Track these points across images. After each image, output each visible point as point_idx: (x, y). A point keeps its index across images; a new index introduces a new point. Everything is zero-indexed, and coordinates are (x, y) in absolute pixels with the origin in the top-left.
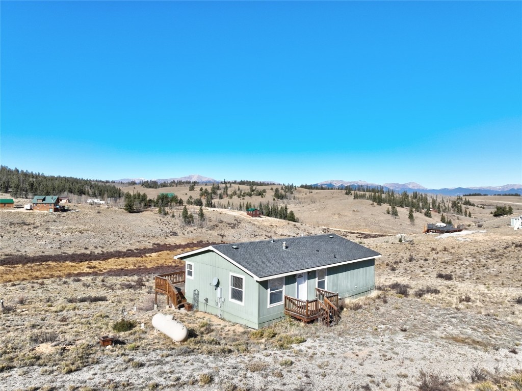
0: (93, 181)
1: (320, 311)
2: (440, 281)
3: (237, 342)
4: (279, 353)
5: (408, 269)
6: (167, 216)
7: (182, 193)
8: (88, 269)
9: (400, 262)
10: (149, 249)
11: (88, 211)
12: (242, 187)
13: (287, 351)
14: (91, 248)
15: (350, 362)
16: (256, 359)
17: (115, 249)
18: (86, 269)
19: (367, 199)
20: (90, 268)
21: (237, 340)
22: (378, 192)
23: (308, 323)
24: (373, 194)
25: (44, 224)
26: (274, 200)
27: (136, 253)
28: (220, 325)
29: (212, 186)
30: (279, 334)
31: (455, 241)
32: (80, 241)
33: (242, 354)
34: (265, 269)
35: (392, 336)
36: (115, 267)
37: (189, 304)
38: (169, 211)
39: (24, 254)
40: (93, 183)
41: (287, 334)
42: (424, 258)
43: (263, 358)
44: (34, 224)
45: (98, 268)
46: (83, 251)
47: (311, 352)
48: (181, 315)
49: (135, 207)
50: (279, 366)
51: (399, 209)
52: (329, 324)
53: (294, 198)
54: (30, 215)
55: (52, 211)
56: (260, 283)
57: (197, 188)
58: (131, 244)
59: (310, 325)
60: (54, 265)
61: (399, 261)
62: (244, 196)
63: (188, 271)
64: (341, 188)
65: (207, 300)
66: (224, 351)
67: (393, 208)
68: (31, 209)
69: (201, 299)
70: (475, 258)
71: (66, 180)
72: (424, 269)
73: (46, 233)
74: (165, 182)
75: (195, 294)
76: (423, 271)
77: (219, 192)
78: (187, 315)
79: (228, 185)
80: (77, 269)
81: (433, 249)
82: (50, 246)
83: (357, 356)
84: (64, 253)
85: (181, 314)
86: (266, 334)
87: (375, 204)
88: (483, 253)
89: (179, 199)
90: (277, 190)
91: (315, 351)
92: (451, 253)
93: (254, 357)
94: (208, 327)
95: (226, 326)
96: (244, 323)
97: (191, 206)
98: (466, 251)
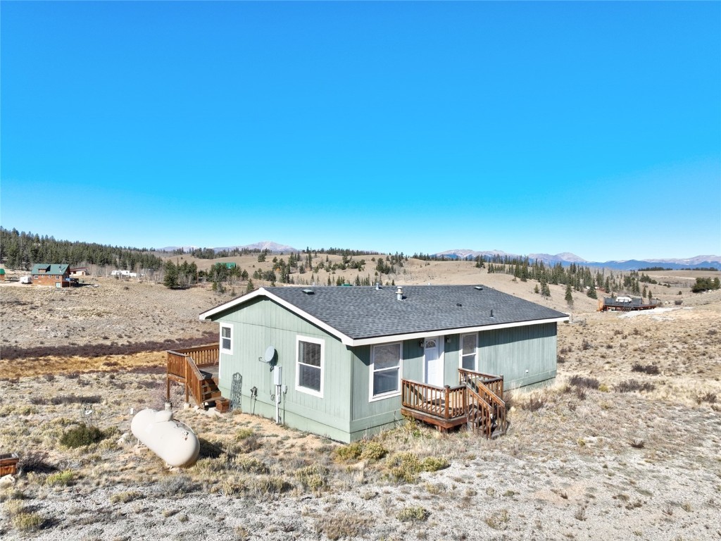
0: (125, 249)
1: (470, 409)
2: (640, 376)
3: (305, 469)
4: (396, 491)
5: (583, 360)
6: (225, 295)
7: (248, 265)
8: (106, 367)
9: (570, 351)
10: (197, 339)
11: (110, 286)
12: (331, 257)
13: (413, 486)
14: (113, 338)
15: (553, 511)
16: (343, 506)
17: (147, 339)
18: (102, 367)
19: (507, 273)
20: (108, 365)
21: (307, 463)
22: (522, 263)
23: (449, 431)
24: (514, 266)
25: (46, 303)
26: (376, 274)
27: (177, 344)
28: (277, 436)
29: (289, 256)
30: (393, 452)
31: (649, 321)
32: (98, 328)
33: (313, 495)
34: (365, 327)
35: (619, 457)
36: (145, 364)
37: (225, 400)
38: (228, 287)
39: (14, 345)
40: (123, 251)
41: (410, 451)
42: (605, 345)
43: (359, 502)
44: (32, 304)
45: (121, 365)
46: (101, 341)
47: (463, 489)
48: (206, 420)
49: (179, 281)
50: (398, 523)
51: (551, 287)
52: (489, 432)
53: (405, 272)
54: (27, 291)
55: (59, 285)
56: (354, 350)
57: (269, 259)
58: (171, 333)
59: (453, 436)
60: (56, 362)
61: (568, 349)
62: (334, 269)
63: (224, 340)
64: (469, 259)
65: (255, 391)
66: (271, 487)
67: (544, 285)
68: (29, 283)
69: (246, 390)
70: (686, 343)
71: (86, 246)
72: (610, 360)
73: (49, 315)
74: (224, 251)
75: (235, 382)
76: (608, 363)
77: (299, 264)
78: (218, 418)
79: (313, 255)
80: (89, 366)
81: (617, 333)
82: (53, 334)
83: (565, 497)
84: (73, 344)
85: (207, 417)
86: (366, 452)
87: (518, 279)
88: (697, 337)
89: (243, 270)
90: (380, 261)
91: (472, 486)
92: (646, 337)
93: (340, 501)
94: (250, 438)
95: (287, 438)
96: (322, 431)
97: (258, 281)
98: (669, 335)
